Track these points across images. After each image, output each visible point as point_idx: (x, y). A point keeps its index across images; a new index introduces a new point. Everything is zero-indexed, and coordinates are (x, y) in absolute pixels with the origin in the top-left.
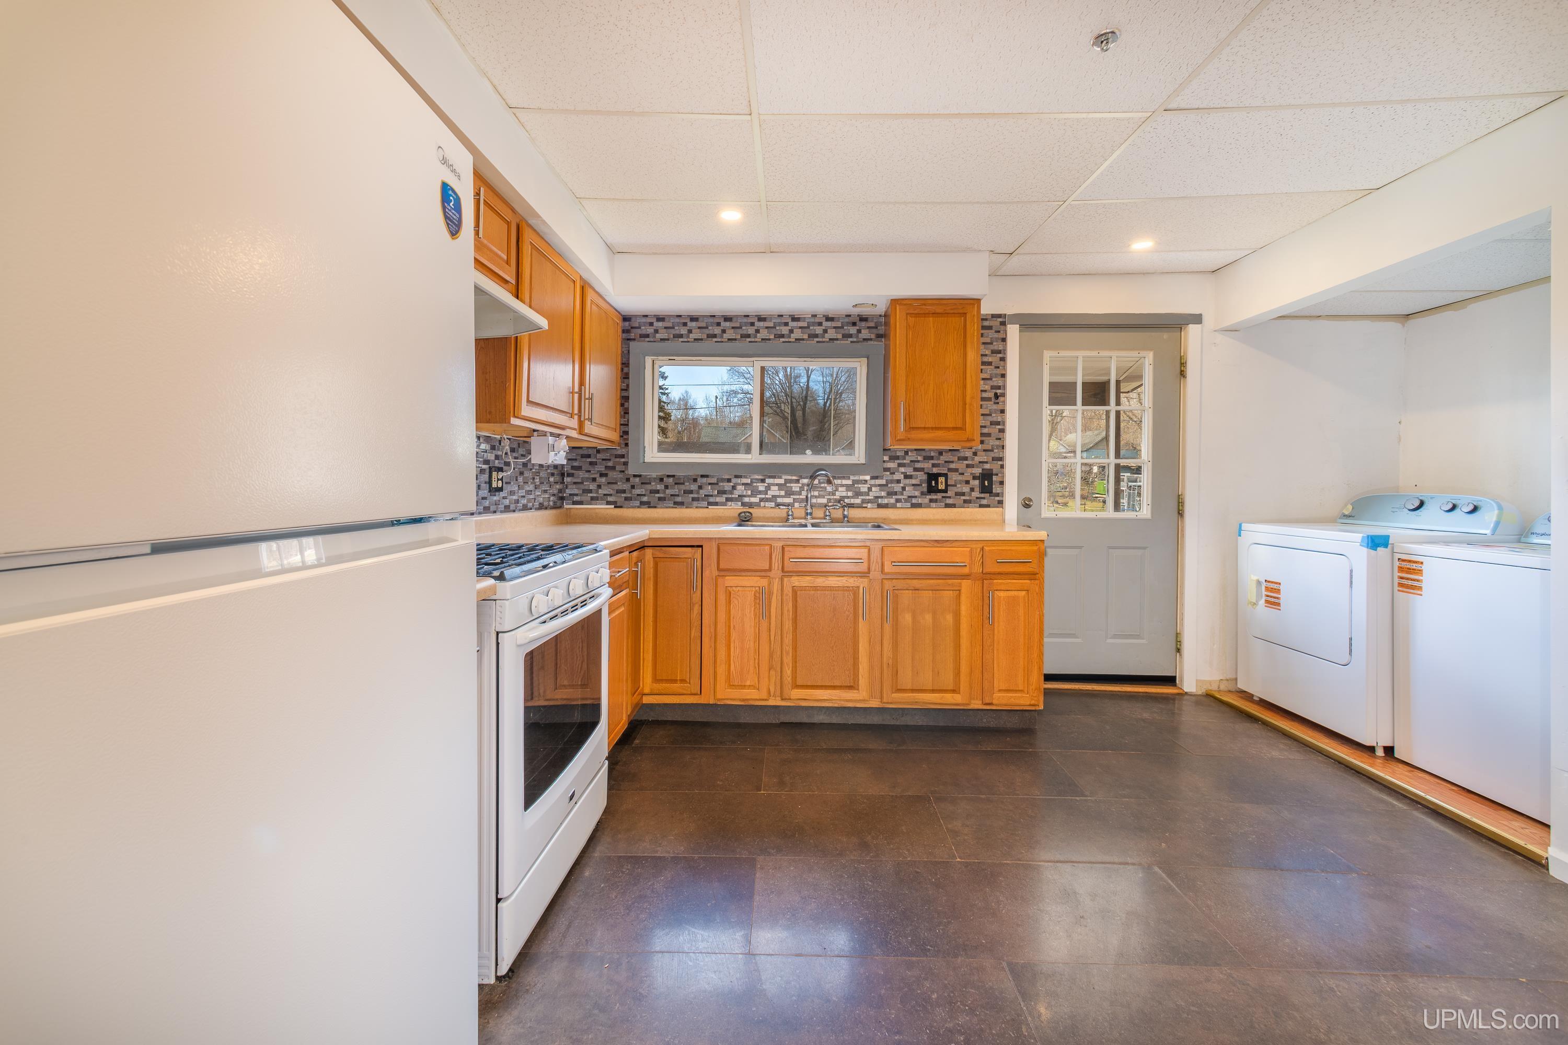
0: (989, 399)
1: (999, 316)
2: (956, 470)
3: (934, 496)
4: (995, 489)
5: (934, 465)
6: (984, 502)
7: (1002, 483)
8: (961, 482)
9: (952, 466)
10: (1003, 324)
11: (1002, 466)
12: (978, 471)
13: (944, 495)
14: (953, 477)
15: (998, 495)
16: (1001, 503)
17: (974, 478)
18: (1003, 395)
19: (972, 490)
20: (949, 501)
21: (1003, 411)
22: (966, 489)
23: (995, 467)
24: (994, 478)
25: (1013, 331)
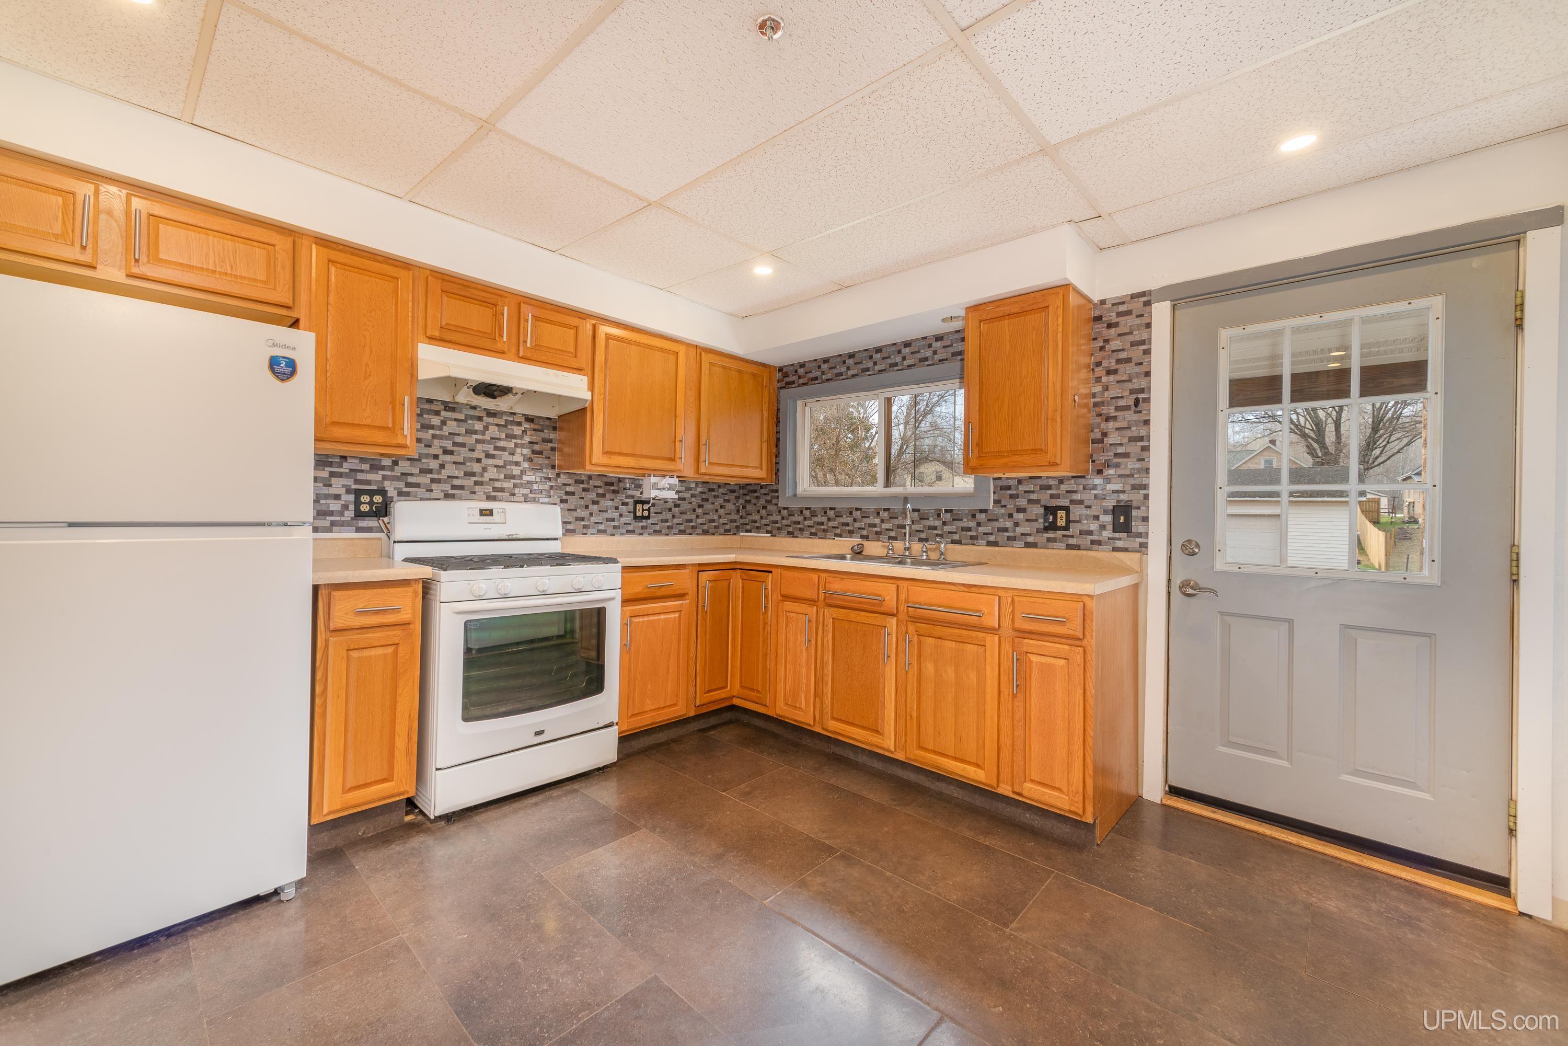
0: (1127, 408)
1: (1143, 294)
2: (1081, 502)
3: (1051, 535)
4: (1137, 527)
5: (1052, 496)
6: (1119, 544)
7: (1145, 519)
8: (1087, 517)
9: (1077, 497)
10: (1148, 304)
11: (1146, 497)
12: (1110, 503)
13: (1065, 533)
14: (1076, 511)
15: (1140, 535)
16: (1144, 546)
17: (1105, 512)
18: (1147, 400)
19: (1103, 527)
20: (1072, 541)
21: (1147, 422)
22: (1094, 527)
23: (1136, 497)
24: (1135, 513)
25: (1161, 312)
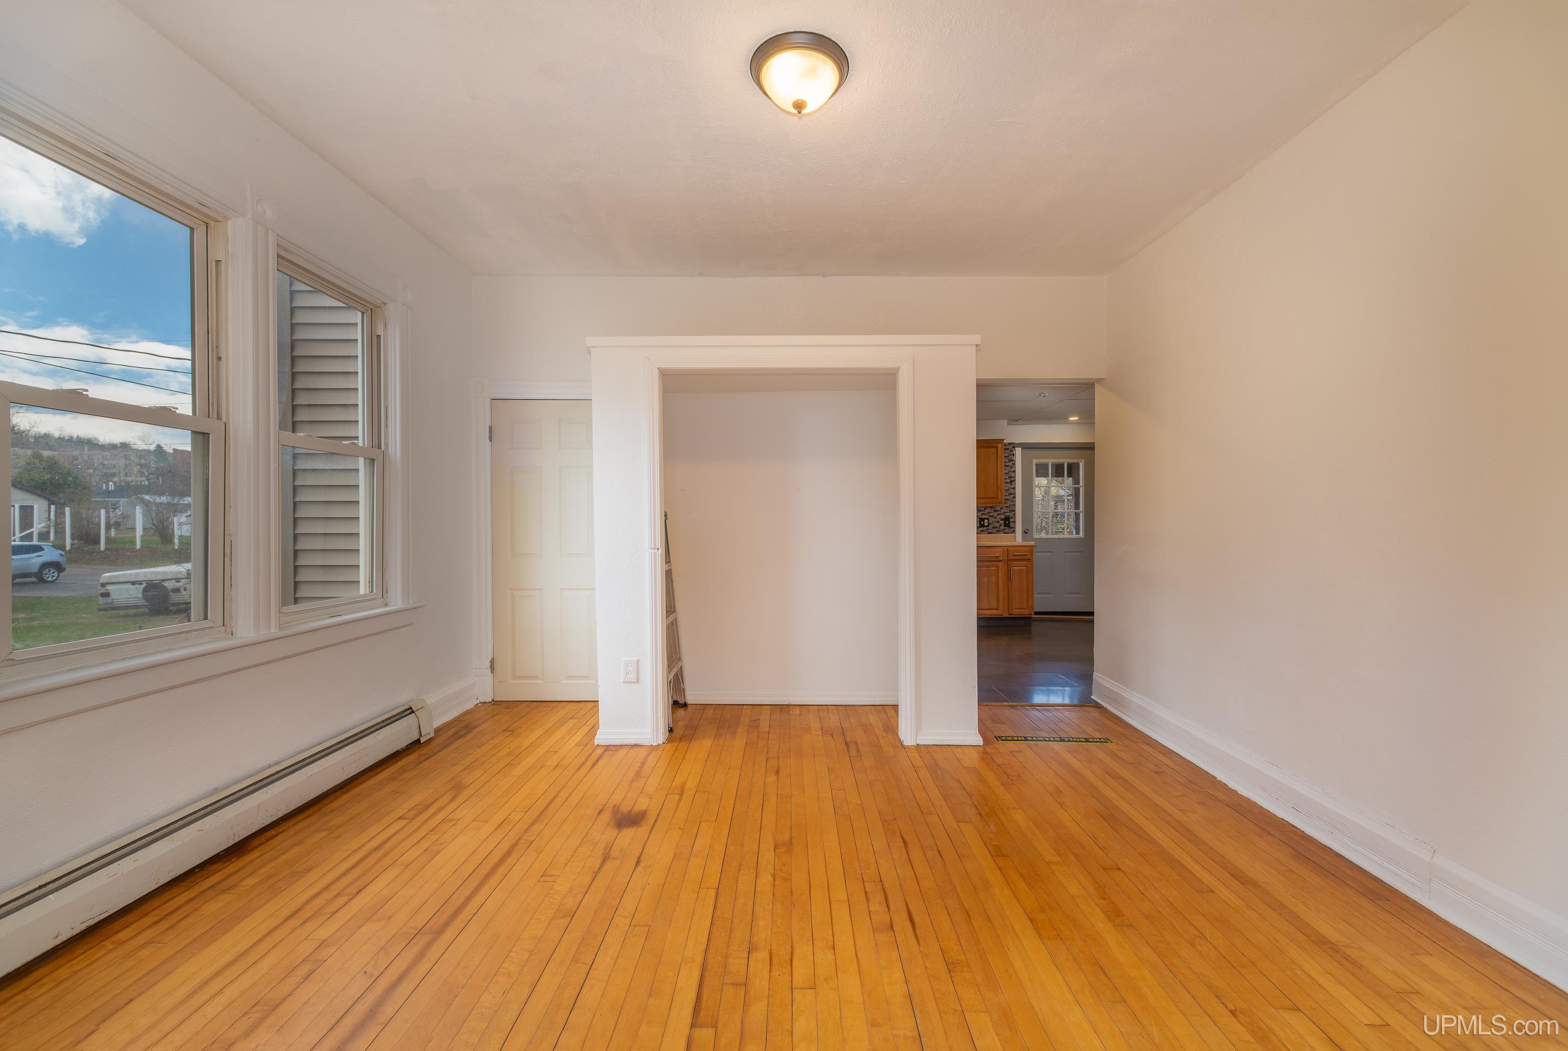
0: (1008, 483)
1: (1012, 444)
2: (993, 516)
3: (982, 529)
4: (1012, 525)
5: (982, 514)
6: (1006, 531)
7: (1014, 522)
8: (995, 522)
9: (991, 514)
10: (1014, 447)
11: (1014, 514)
12: (1003, 516)
13: (987, 528)
14: (992, 520)
15: (1012, 528)
16: (1014, 531)
17: (1002, 520)
18: (1014, 481)
19: (1001, 525)
20: (990, 531)
21: (1014, 488)
22: (997, 525)
23: (1011, 514)
24: (1011, 520)
25: (1018, 451)
